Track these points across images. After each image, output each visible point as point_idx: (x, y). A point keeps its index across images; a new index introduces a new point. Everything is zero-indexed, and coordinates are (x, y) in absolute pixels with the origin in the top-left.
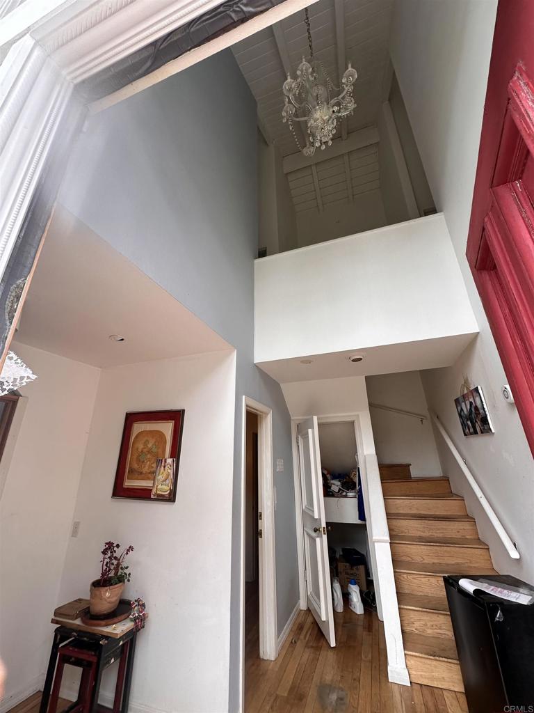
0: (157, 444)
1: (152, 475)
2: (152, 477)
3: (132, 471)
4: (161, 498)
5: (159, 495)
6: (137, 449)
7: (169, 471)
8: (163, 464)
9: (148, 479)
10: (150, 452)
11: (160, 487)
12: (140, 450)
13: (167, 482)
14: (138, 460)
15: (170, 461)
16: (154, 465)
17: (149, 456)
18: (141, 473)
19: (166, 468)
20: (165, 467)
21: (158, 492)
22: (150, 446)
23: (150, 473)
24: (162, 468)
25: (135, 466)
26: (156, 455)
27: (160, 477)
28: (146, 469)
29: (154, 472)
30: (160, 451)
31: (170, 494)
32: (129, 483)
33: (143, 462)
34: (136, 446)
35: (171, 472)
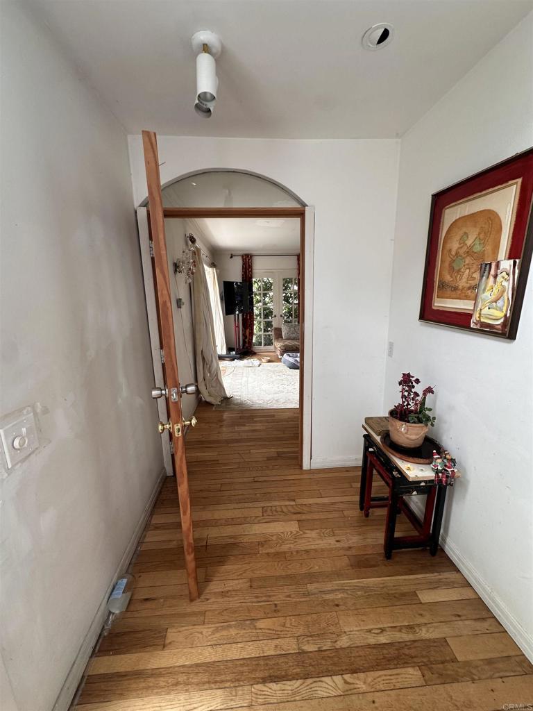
0: (482, 236)
1: (473, 292)
2: (473, 295)
3: (443, 285)
4: (486, 330)
5: (483, 325)
6: (450, 250)
7: (505, 284)
8: (492, 272)
9: (467, 298)
10: (469, 253)
11: (485, 311)
12: (453, 253)
13: (500, 303)
14: (451, 269)
15: (507, 264)
16: (477, 275)
17: (468, 260)
18: (456, 289)
19: (499, 279)
20: (496, 276)
21: (482, 320)
22: (469, 242)
23: (469, 288)
24: (491, 279)
25: (448, 278)
26: (480, 256)
27: (487, 295)
28: (463, 283)
29: (475, 287)
30: (489, 248)
31: (504, 325)
32: (439, 304)
33: (459, 271)
34: (448, 246)
35: (509, 286)
